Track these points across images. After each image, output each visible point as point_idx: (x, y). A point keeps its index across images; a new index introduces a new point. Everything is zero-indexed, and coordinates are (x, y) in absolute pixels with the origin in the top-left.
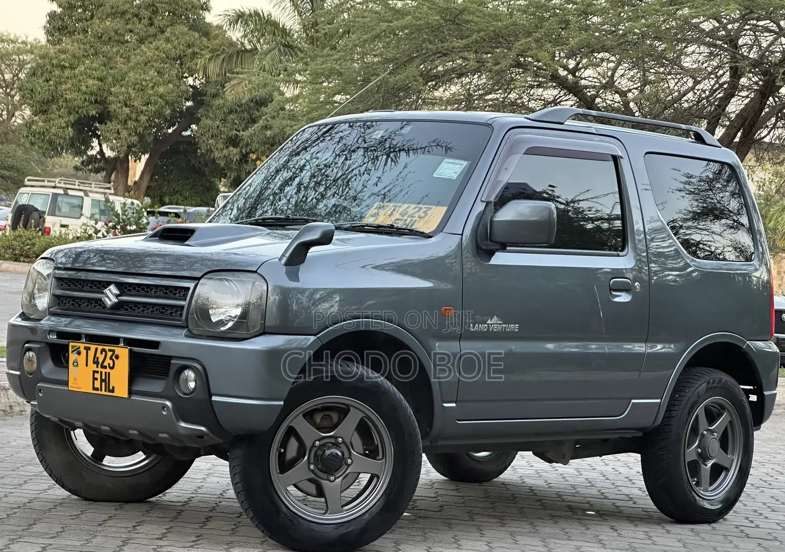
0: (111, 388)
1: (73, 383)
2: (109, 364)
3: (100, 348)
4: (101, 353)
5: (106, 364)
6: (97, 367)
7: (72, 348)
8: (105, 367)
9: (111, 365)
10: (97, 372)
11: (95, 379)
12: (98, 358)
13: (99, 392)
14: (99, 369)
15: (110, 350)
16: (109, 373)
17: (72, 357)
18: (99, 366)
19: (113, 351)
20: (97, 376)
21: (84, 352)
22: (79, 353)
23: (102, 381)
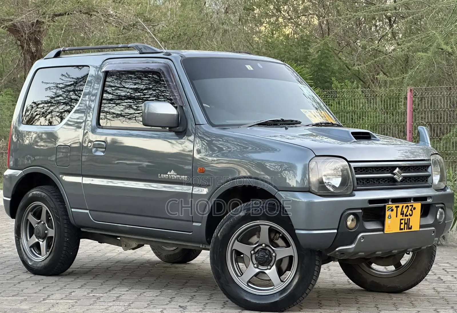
0: (410, 227)
1: (388, 229)
2: (410, 214)
3: (405, 205)
4: (406, 208)
5: (408, 214)
6: (403, 216)
7: (388, 208)
8: (407, 216)
9: (411, 214)
10: (403, 219)
11: (401, 223)
12: (403, 211)
13: (403, 231)
14: (404, 218)
15: (410, 206)
16: (409, 219)
17: (388, 213)
18: (404, 215)
19: (412, 206)
20: (403, 221)
21: (395, 209)
22: (392, 210)
23: (405, 223)
